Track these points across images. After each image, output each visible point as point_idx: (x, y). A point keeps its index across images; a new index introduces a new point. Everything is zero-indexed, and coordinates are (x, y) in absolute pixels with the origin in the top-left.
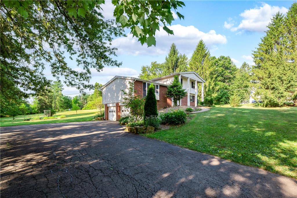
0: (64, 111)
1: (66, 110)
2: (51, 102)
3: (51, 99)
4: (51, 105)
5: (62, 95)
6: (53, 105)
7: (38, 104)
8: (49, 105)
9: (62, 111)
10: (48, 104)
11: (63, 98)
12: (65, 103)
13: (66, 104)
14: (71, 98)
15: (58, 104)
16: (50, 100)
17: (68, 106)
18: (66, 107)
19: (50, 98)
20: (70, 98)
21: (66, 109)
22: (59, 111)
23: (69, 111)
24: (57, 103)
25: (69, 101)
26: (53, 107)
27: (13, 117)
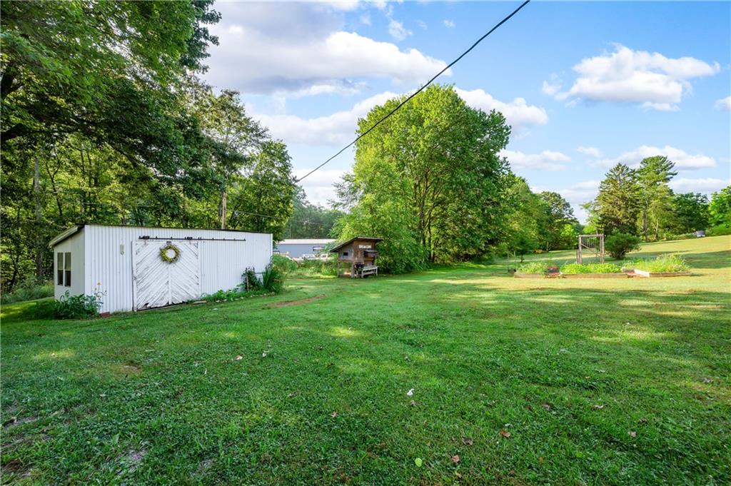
0: (675, 239)
1: (683, 235)
2: (634, 216)
3: (633, 207)
4: (633, 224)
5: (671, 192)
6: (640, 224)
7: (599, 224)
8: (626, 225)
9: (668, 239)
10: (625, 221)
11: (675, 202)
12: (679, 215)
13: (682, 218)
14: (705, 197)
15: (654, 220)
16: (630, 210)
17: (694, 222)
18: (683, 227)
19: (631, 205)
20: (700, 198)
21: (684, 231)
22: (658, 238)
23: (696, 237)
24: (652, 216)
25: (694, 208)
26: (639, 230)
27: (520, 256)
